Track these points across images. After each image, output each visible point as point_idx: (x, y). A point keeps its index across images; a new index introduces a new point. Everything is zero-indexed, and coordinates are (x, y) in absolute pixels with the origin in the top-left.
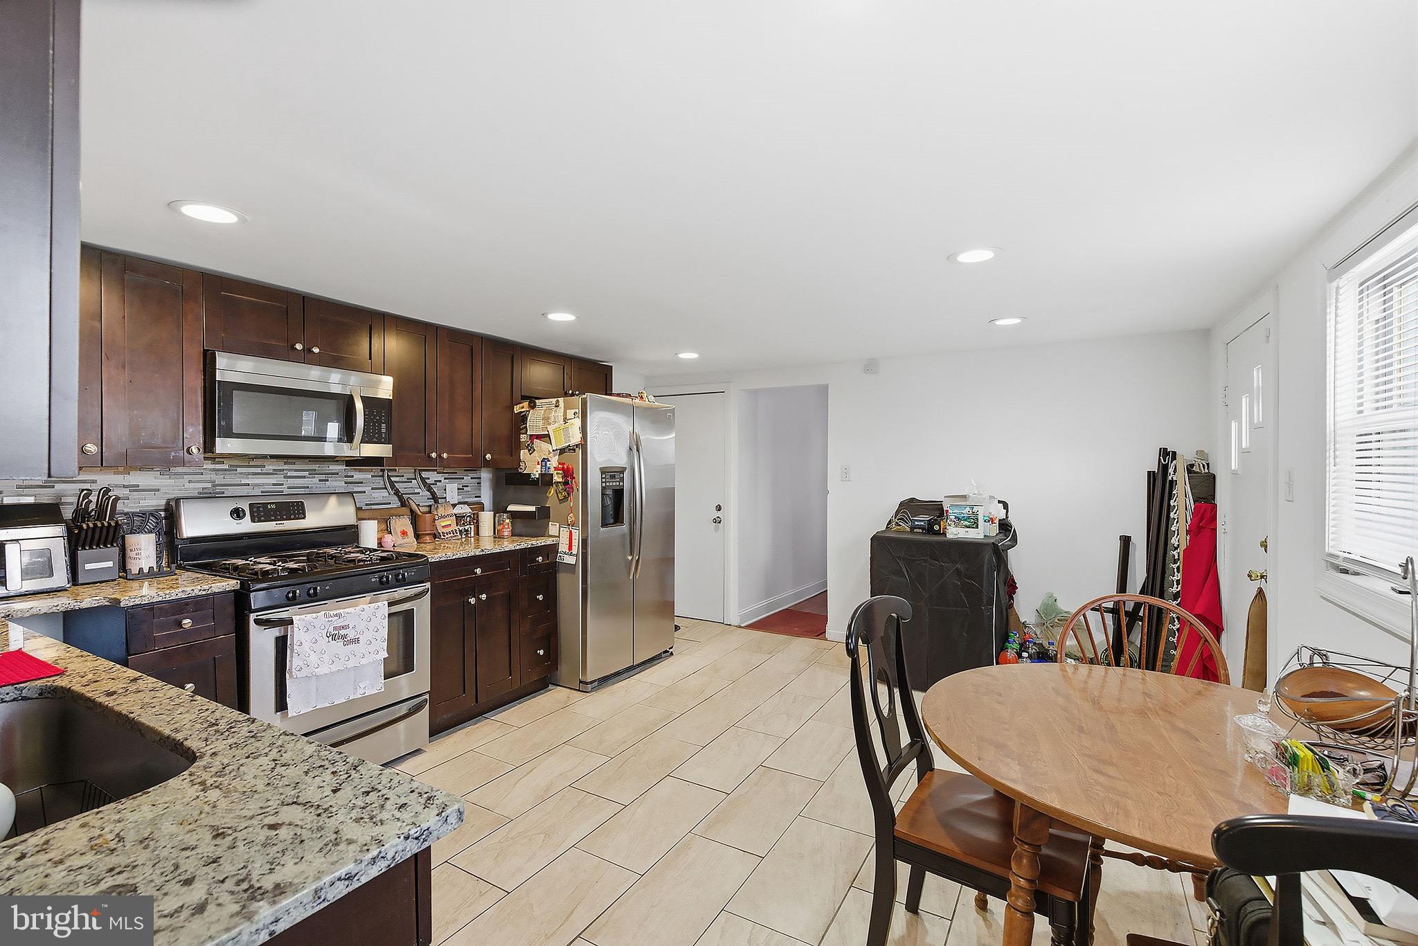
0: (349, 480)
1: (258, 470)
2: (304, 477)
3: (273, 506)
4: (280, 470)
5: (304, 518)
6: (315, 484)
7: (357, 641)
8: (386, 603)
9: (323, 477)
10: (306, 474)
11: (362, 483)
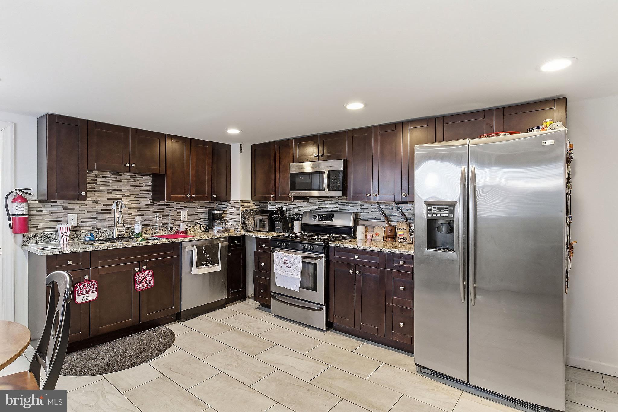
0: (362, 207)
1: (330, 202)
2: (344, 205)
3: (325, 215)
4: (337, 202)
5: (333, 221)
6: (349, 208)
7: (290, 267)
8: (301, 256)
9: (352, 205)
10: (345, 204)
11: (367, 208)
